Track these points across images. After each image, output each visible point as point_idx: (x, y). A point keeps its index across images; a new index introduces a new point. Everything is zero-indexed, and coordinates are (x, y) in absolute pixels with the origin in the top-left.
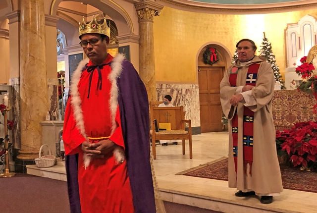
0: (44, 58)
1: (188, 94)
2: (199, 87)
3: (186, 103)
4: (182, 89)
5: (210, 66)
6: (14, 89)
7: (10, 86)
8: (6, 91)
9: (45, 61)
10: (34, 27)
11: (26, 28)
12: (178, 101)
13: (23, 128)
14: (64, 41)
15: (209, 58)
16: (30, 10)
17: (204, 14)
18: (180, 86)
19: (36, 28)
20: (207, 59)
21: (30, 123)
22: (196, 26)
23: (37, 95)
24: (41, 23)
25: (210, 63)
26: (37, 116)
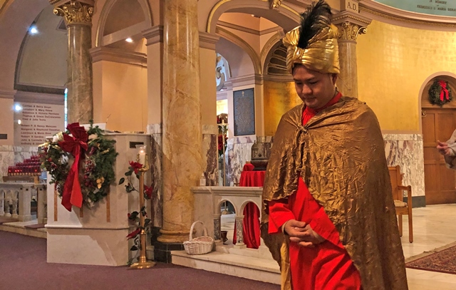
0: (197, 96)
1: (407, 148)
2: (424, 138)
3: (404, 162)
4: (398, 141)
5: (439, 107)
6: (153, 140)
7: (147, 136)
8: (142, 143)
9: (199, 99)
10: (183, 50)
11: (171, 52)
12: (392, 158)
13: (167, 198)
14: (226, 71)
15: (437, 95)
16: (178, 25)
17: (431, 31)
18: (395, 137)
19: (186, 51)
20: (435, 97)
21: (176, 190)
22: (419, 49)
23: (187, 149)
24: (193, 44)
25: (439, 103)
26: (187, 179)
